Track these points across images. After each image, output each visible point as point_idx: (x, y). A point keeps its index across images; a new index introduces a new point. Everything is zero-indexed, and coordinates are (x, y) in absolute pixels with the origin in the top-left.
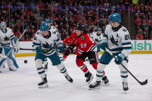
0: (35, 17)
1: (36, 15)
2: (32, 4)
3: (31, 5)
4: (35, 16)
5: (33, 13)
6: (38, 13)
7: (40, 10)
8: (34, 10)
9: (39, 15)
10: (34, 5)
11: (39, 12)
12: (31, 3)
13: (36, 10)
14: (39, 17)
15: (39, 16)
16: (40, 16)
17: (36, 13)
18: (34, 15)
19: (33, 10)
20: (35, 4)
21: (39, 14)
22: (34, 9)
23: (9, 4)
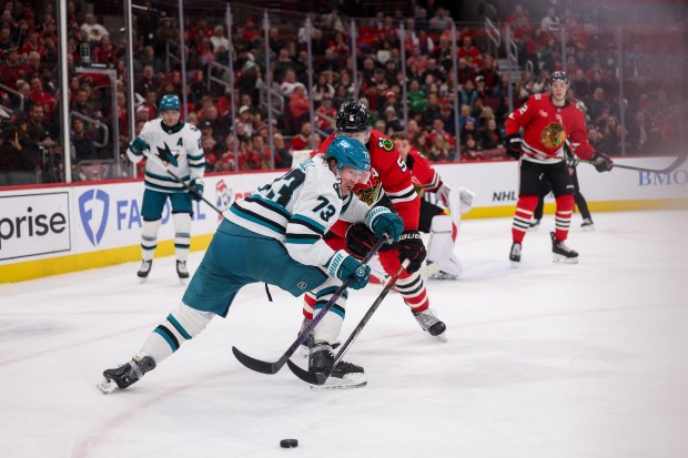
0: (500, 73)
1: (502, 64)
2: (489, 22)
3: (484, 25)
4: (501, 67)
5: (493, 56)
6: (511, 55)
7: (517, 44)
8: (497, 45)
9: (514, 63)
10: (496, 26)
11: (514, 53)
12: (484, 20)
13: (503, 44)
14: (514, 70)
15: (512, 67)
16: (517, 67)
17: (502, 54)
18: (495, 64)
19: (493, 44)
20: (499, 23)
21: (515, 59)
22: (494, 40)
23: (402, 26)
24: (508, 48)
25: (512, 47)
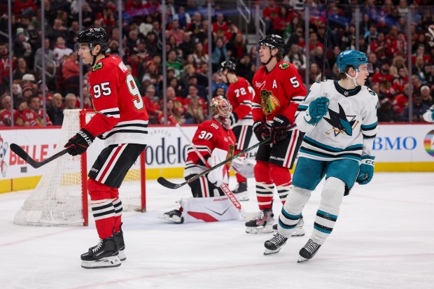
24: (257, 24)
25: (261, 24)
